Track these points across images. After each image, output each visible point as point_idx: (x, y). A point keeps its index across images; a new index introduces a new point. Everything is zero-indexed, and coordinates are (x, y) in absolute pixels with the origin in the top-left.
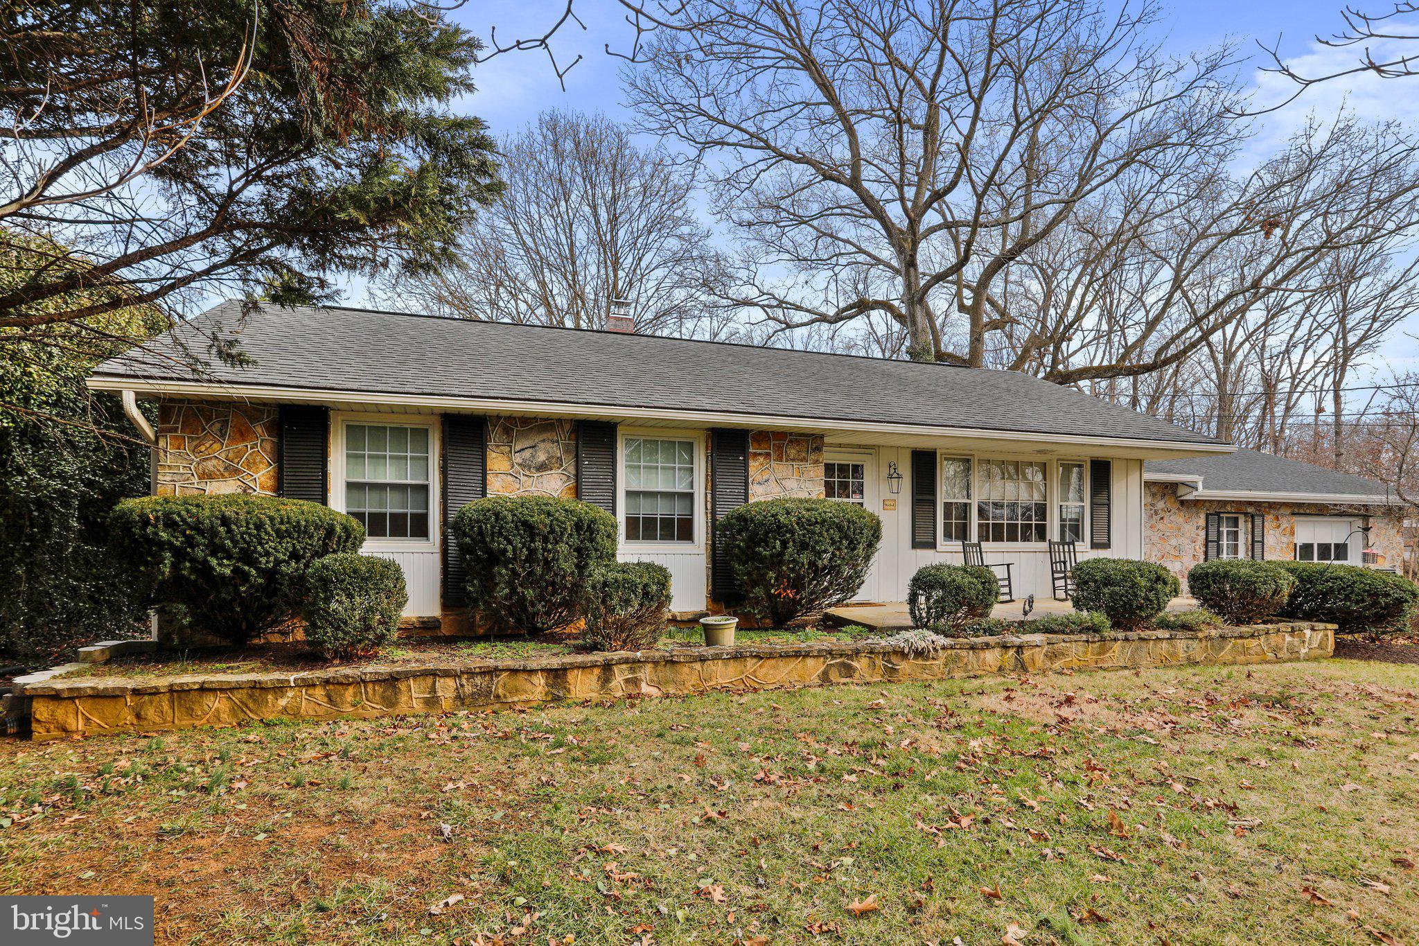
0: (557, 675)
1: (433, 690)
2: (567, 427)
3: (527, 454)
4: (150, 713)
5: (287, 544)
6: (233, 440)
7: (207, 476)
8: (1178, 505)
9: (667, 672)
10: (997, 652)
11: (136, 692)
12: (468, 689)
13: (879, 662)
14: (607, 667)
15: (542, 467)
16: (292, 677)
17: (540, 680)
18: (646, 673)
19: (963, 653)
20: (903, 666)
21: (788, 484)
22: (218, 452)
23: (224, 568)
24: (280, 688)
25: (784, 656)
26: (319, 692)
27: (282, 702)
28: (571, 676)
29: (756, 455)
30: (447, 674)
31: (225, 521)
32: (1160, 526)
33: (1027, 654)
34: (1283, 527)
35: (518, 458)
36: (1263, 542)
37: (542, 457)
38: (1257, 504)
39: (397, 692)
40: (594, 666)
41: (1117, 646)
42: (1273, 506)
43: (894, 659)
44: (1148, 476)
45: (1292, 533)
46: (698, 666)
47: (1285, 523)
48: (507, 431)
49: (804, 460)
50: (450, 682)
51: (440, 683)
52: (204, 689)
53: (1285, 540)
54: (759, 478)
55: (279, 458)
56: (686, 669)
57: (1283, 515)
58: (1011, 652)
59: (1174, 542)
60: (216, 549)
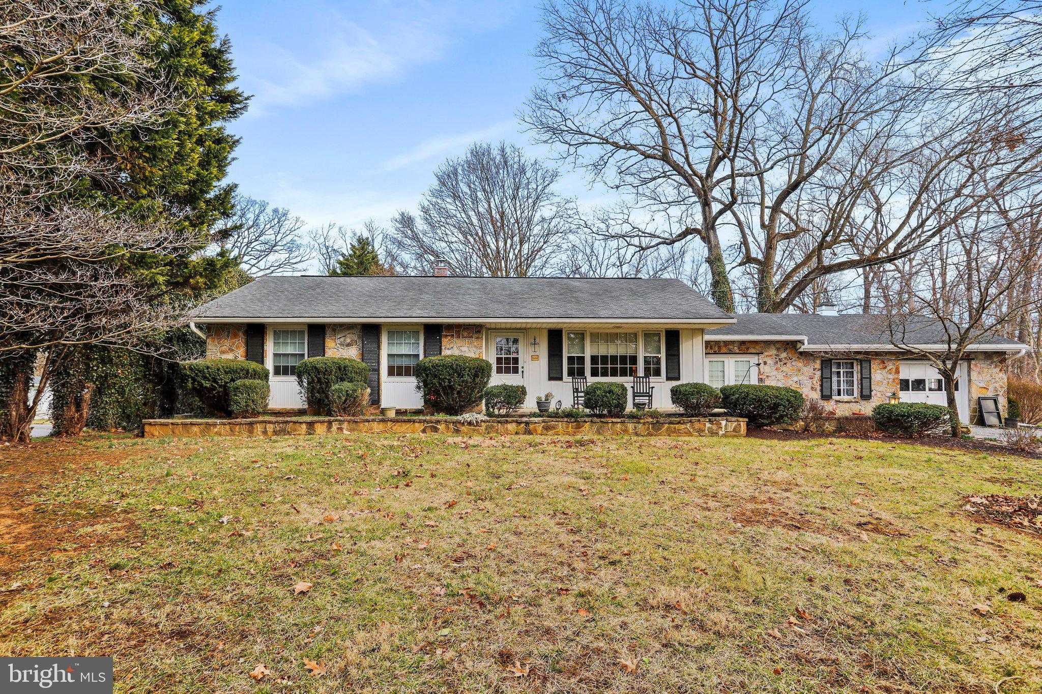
0: (311, 425)
1: (265, 428)
2: (359, 327)
3: (342, 339)
4: (176, 431)
5: (230, 376)
6: (232, 339)
7: (223, 352)
8: (797, 355)
9: (354, 426)
10: (514, 425)
11: (172, 424)
12: (278, 428)
13: (451, 426)
14: (330, 423)
15: (349, 345)
16: (218, 421)
17: (304, 426)
18: (345, 426)
19: (495, 424)
20: (463, 429)
21: (463, 349)
22: (227, 343)
23: (207, 384)
24: (215, 425)
25: (405, 421)
26: (228, 427)
27: (216, 430)
28: (316, 425)
29: (446, 336)
30: (270, 422)
31: (208, 368)
32: (784, 368)
33: (531, 426)
34: (889, 368)
35: (338, 341)
36: (870, 378)
37: (348, 340)
38: (867, 353)
39: (253, 428)
40: (324, 422)
41: (587, 425)
42: (877, 354)
43: (458, 425)
44: (707, 337)
45: (897, 372)
46: (366, 424)
47: (890, 366)
48: (334, 330)
49: (471, 337)
50: (272, 426)
51: (268, 426)
52: (192, 424)
53: (891, 377)
54: (448, 346)
55: (247, 345)
56: (362, 425)
57: (889, 360)
58: (523, 425)
59: (795, 379)
60: (205, 378)
